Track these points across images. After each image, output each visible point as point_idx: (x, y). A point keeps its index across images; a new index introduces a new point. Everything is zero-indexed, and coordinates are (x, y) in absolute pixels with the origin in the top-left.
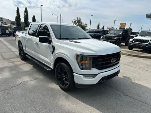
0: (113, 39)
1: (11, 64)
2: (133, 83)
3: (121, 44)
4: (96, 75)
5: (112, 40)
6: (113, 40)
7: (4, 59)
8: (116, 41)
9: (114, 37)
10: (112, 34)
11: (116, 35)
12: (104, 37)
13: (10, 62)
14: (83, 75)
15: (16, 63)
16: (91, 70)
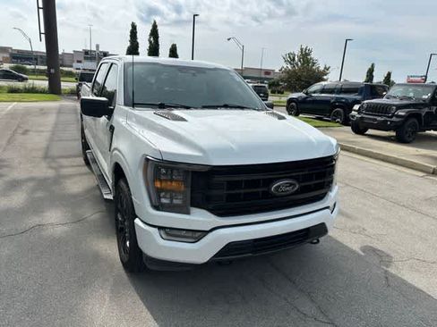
0: (393, 115)
1: (50, 173)
2: (387, 276)
3: (427, 132)
4: (205, 233)
5: (391, 117)
6: (394, 119)
7: (46, 157)
8: (404, 122)
9: (399, 107)
10: (395, 97)
11: (405, 102)
12: (365, 106)
13: (51, 168)
14: (160, 228)
15: (65, 171)
16: (188, 213)
